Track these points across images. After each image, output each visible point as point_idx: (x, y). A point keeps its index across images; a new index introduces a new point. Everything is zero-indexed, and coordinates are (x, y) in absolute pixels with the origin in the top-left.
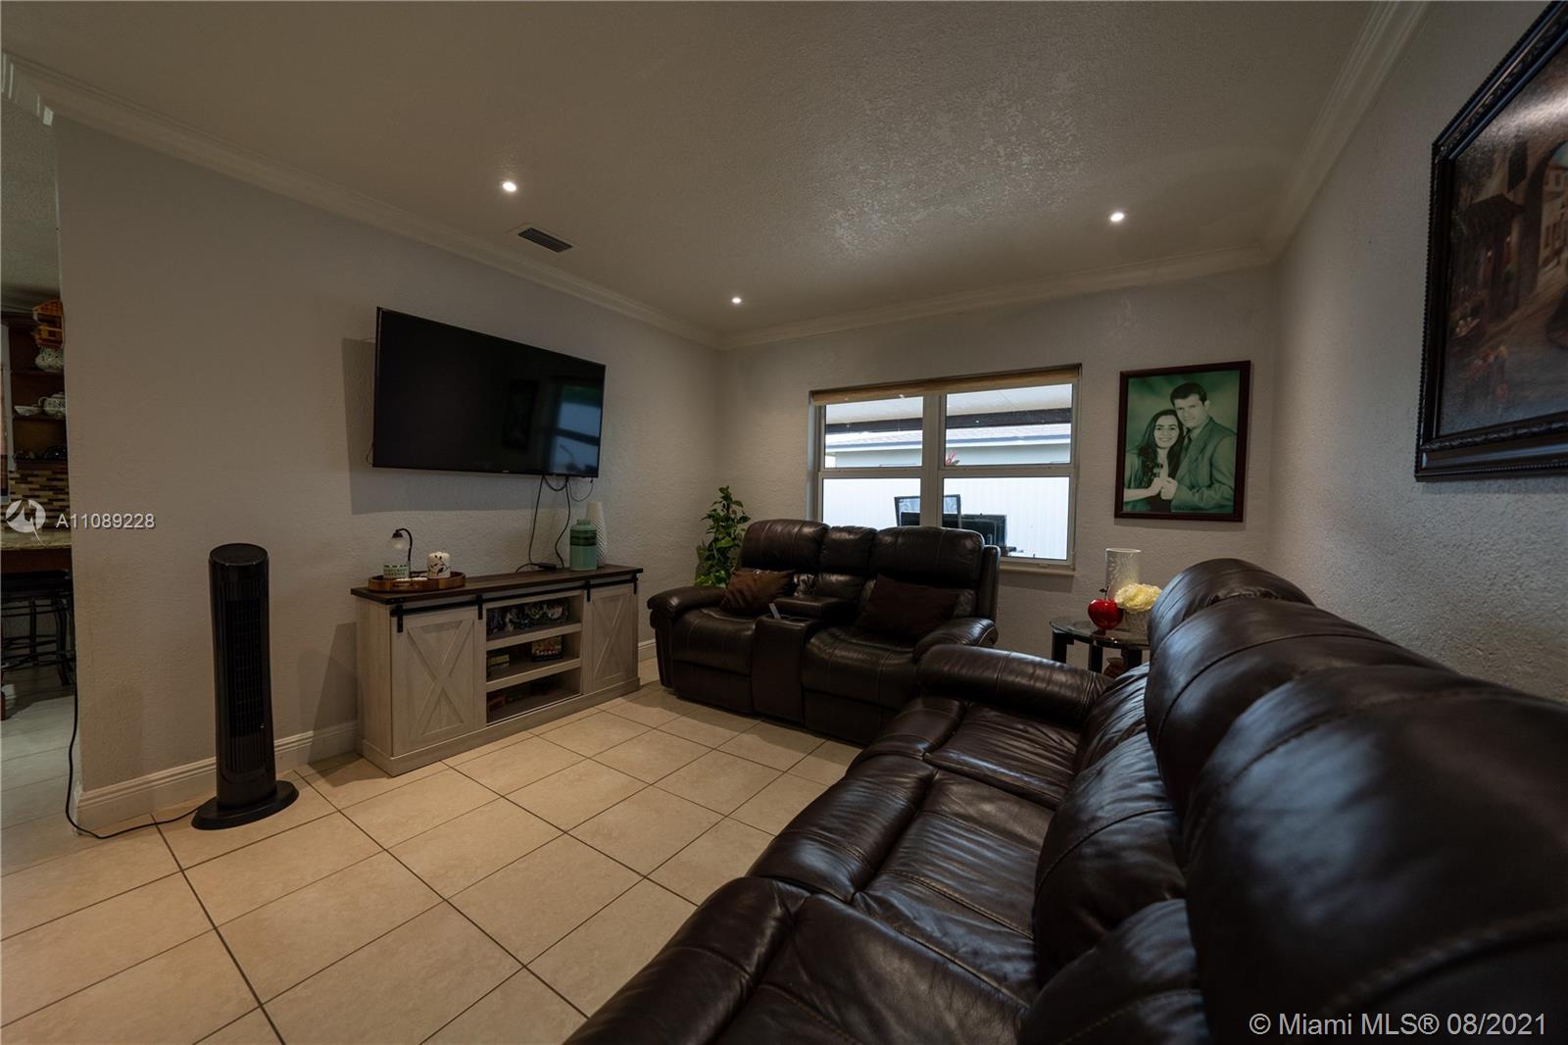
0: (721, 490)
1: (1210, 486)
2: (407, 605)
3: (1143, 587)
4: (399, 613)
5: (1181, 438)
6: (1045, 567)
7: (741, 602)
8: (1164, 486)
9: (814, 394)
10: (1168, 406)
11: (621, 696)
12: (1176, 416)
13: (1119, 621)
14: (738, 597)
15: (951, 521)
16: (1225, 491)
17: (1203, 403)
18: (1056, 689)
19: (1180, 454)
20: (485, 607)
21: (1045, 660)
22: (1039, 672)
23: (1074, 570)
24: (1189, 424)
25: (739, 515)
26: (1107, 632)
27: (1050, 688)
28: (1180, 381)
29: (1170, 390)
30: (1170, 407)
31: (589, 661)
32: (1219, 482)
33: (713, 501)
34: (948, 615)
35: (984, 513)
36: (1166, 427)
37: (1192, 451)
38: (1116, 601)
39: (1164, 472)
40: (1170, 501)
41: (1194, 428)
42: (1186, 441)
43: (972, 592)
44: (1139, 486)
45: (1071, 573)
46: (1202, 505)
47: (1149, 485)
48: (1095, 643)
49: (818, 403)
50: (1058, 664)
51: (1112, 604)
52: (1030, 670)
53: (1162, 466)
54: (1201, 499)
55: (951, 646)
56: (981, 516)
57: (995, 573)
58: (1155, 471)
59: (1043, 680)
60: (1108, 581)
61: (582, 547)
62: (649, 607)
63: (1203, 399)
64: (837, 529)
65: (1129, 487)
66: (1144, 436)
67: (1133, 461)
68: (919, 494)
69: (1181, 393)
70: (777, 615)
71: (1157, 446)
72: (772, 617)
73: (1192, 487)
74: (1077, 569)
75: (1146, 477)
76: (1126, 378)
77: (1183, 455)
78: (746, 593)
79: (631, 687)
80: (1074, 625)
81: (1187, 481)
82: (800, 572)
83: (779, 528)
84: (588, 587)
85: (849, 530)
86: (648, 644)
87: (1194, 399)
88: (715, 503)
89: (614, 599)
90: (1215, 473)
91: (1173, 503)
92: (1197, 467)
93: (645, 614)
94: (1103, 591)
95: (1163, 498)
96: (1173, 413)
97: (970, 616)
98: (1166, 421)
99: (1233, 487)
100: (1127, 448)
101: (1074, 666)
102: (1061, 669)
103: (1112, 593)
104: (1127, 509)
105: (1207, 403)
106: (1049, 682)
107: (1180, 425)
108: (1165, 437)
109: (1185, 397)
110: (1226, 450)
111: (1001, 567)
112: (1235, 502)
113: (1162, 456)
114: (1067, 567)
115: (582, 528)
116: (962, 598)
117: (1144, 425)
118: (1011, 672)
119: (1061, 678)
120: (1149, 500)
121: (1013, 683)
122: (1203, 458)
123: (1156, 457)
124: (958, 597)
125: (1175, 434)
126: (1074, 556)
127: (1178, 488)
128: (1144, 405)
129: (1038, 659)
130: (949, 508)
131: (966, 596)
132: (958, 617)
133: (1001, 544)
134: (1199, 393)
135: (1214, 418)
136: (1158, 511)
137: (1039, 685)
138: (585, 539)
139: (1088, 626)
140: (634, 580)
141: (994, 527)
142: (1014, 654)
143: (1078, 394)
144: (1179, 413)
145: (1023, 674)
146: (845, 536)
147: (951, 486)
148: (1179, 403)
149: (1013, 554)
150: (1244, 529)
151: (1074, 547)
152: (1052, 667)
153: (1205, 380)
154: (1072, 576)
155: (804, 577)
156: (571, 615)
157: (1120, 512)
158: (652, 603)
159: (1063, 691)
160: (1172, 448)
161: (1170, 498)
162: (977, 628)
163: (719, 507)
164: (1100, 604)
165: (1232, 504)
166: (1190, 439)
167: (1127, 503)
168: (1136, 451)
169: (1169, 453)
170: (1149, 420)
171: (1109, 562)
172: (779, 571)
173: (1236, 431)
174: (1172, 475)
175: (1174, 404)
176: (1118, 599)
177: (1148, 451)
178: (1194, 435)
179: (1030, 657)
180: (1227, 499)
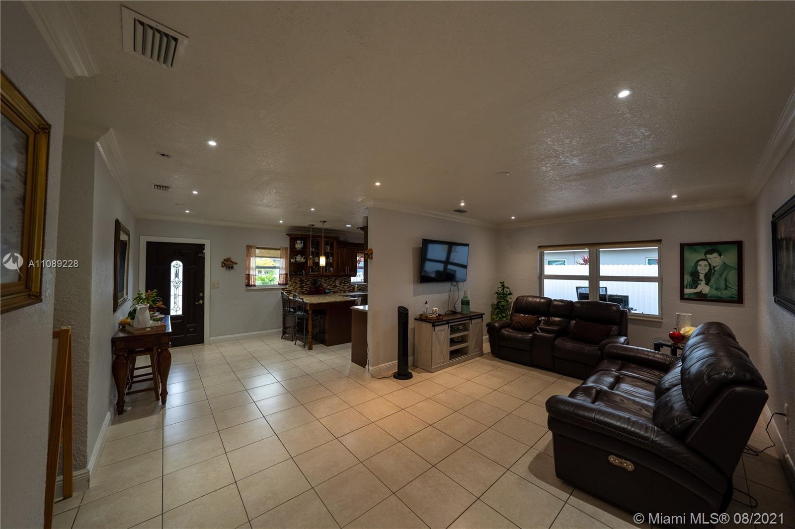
0: (501, 283)
1: (726, 289)
2: (436, 324)
3: (693, 328)
4: (434, 326)
5: (710, 270)
6: (648, 318)
7: (520, 326)
8: (703, 288)
9: (539, 247)
10: (703, 257)
11: (479, 357)
12: (708, 261)
13: (683, 340)
14: (519, 324)
15: (603, 297)
16: (733, 291)
17: (720, 257)
18: (657, 359)
19: (710, 275)
20: (450, 324)
21: (652, 351)
22: (649, 354)
23: (662, 319)
24: (714, 264)
25: (509, 292)
26: (679, 344)
27: (654, 359)
28: (709, 248)
29: (704, 251)
30: (704, 257)
31: (471, 343)
32: (730, 287)
33: (497, 288)
34: (608, 335)
35: (618, 294)
36: (703, 265)
37: (716, 275)
38: (681, 333)
39: (703, 283)
40: (706, 295)
41: (716, 266)
42: (713, 271)
43: (617, 327)
44: (691, 288)
45: (661, 320)
46: (722, 296)
47: (696, 287)
48: (672, 348)
49: (542, 250)
50: (657, 352)
51: (679, 334)
52: (647, 353)
53: (702, 281)
54: (722, 294)
55: (615, 344)
56: (617, 296)
57: (627, 319)
58: (699, 282)
59: (652, 356)
60: (678, 325)
61: (465, 306)
62: (487, 327)
63: (720, 255)
64: (555, 300)
65: (687, 288)
66: (693, 268)
67: (688, 279)
68: (588, 286)
69: (711, 252)
70: (540, 331)
71: (699, 273)
72: (538, 332)
73: (717, 289)
74: (664, 319)
75: (695, 283)
76: (683, 246)
77: (712, 276)
78: (522, 324)
79: (481, 354)
80: (663, 341)
81: (714, 286)
82: (542, 316)
83: (531, 299)
84: (471, 319)
85: (561, 301)
86: (486, 337)
87: (715, 255)
88: (499, 288)
89: (477, 323)
90: (728, 284)
91: (708, 295)
92: (719, 281)
93: (485, 329)
94: (675, 329)
95: (703, 293)
96: (706, 260)
97: (617, 335)
98: (703, 263)
99: (737, 289)
100: (685, 273)
101: (663, 353)
102: (658, 353)
103: (680, 330)
104: (686, 297)
105: (722, 257)
106: (654, 357)
107: (710, 265)
108: (703, 269)
109: (711, 254)
110: (732, 276)
111: (629, 317)
112: (738, 295)
113: (702, 276)
114: (659, 318)
115: (465, 299)
116: (613, 329)
117: (693, 264)
118: (639, 353)
119: (659, 356)
120: (696, 293)
121: (639, 356)
122: (721, 278)
123: (699, 277)
124: (612, 328)
125: (707, 268)
126: (662, 314)
127: (710, 289)
128: (692, 257)
129: (649, 350)
130: (602, 292)
131: (615, 328)
132: (612, 335)
133: (627, 307)
134: (718, 253)
135: (726, 263)
136: (701, 298)
137: (650, 357)
138: (466, 303)
139: (669, 341)
140: (482, 317)
141: (624, 300)
142: (640, 348)
143: (661, 250)
144: (709, 260)
145: (644, 354)
146: (560, 303)
147: (602, 284)
148: (708, 256)
149: (633, 312)
150: (744, 306)
151: (662, 310)
152: (655, 353)
153: (720, 247)
154: (661, 322)
155: (543, 318)
156: (466, 329)
157: (683, 297)
158: (488, 325)
159: (659, 360)
160: (706, 274)
161: (707, 293)
162: (622, 339)
163: (500, 289)
164: (674, 333)
165: (737, 296)
166: (715, 271)
167: (686, 294)
168: (689, 274)
169: (705, 275)
170: (694, 263)
171: (678, 318)
172: (533, 315)
173: (737, 268)
174: (707, 284)
175: (706, 256)
176: (682, 332)
177: (695, 275)
178: (717, 269)
179: (646, 349)
180: (734, 295)
